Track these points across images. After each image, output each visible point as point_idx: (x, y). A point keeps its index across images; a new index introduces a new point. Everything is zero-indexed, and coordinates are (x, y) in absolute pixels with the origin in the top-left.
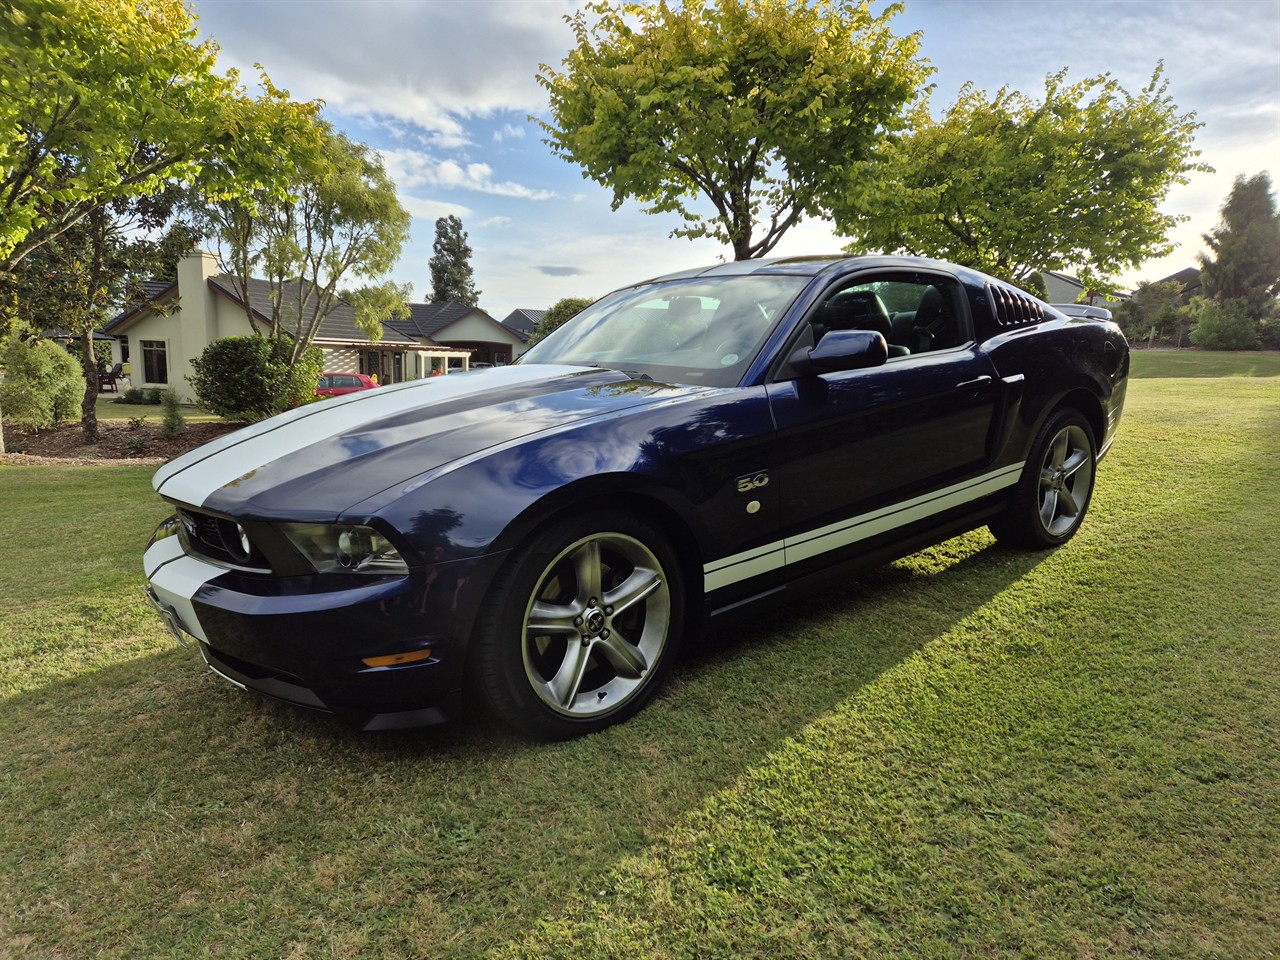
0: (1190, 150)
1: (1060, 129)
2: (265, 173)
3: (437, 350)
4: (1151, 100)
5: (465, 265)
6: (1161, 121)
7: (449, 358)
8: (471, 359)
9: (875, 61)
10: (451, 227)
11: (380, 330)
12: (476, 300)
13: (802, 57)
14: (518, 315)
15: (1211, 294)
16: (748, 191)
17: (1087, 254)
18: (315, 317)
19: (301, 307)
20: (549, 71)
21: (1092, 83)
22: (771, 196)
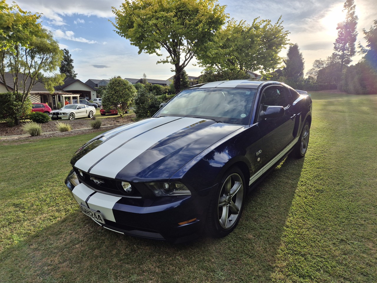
0: (287, 39)
1: (255, 33)
2: (21, 40)
3: (68, 94)
4: (277, 26)
5: (71, 65)
6: (280, 31)
7: (72, 97)
8: (79, 96)
9: (215, 13)
10: (65, 53)
11: (53, 89)
12: (76, 77)
13: (197, 11)
14: (90, 81)
15: (285, 76)
16: (179, 49)
17: (262, 67)
18: (30, 86)
19: (24, 82)
20: (115, 9)
21: (264, 21)
22: (183, 50)
